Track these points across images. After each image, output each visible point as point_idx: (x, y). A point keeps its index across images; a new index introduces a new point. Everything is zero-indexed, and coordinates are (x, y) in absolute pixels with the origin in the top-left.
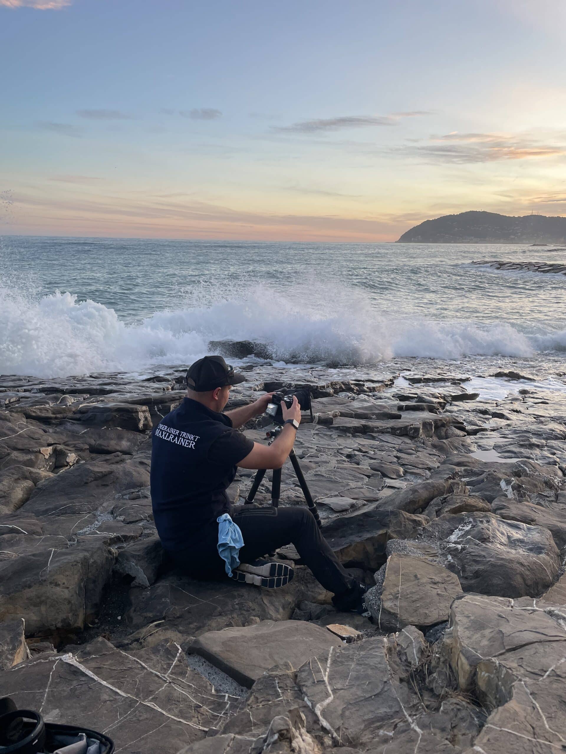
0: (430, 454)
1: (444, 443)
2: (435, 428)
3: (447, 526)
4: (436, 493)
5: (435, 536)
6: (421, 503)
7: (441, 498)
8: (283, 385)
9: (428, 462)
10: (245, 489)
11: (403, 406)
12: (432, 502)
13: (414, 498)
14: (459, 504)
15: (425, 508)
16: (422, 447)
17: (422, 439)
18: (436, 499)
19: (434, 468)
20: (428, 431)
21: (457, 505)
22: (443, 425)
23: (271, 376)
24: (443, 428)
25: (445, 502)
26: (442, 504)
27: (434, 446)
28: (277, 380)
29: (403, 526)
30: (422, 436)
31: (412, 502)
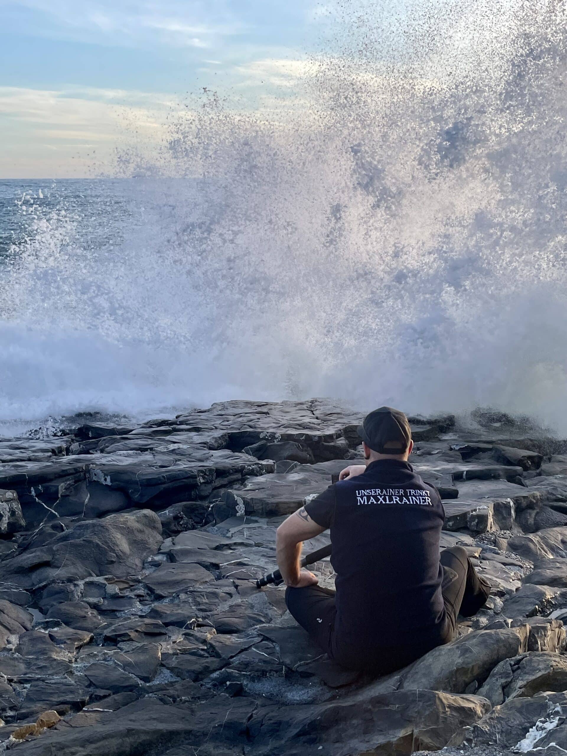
0: (505, 564)
1: (531, 541)
2: (516, 511)
3: (517, 720)
4: (503, 651)
5: (495, 741)
6: (476, 671)
7: (512, 661)
8: (261, 436)
9: (499, 580)
10: (171, 652)
11: (463, 472)
12: (496, 670)
13: (463, 663)
14: (543, 672)
15: (485, 679)
16: (491, 550)
17: (492, 534)
18: (502, 663)
19: (510, 592)
20: (504, 518)
21: (539, 674)
22: (531, 506)
23: (240, 419)
24: (529, 511)
25: (519, 668)
26: (514, 671)
27: (513, 547)
28: (251, 427)
29: (441, 721)
30: (494, 529)
31: (461, 670)
